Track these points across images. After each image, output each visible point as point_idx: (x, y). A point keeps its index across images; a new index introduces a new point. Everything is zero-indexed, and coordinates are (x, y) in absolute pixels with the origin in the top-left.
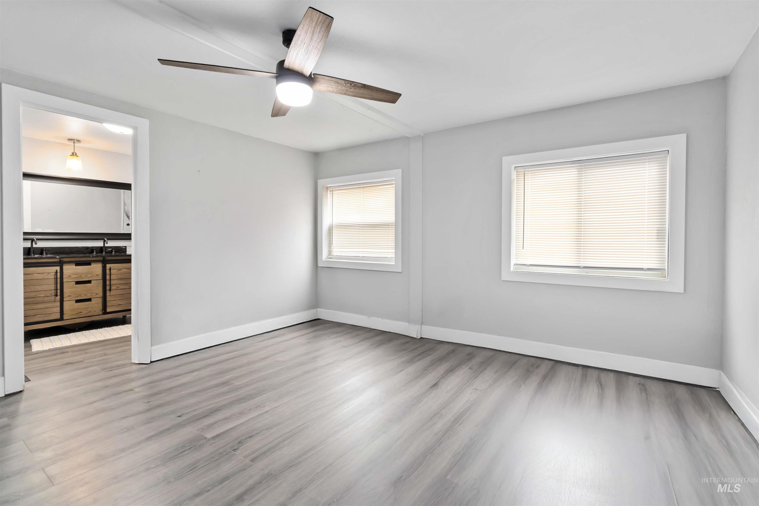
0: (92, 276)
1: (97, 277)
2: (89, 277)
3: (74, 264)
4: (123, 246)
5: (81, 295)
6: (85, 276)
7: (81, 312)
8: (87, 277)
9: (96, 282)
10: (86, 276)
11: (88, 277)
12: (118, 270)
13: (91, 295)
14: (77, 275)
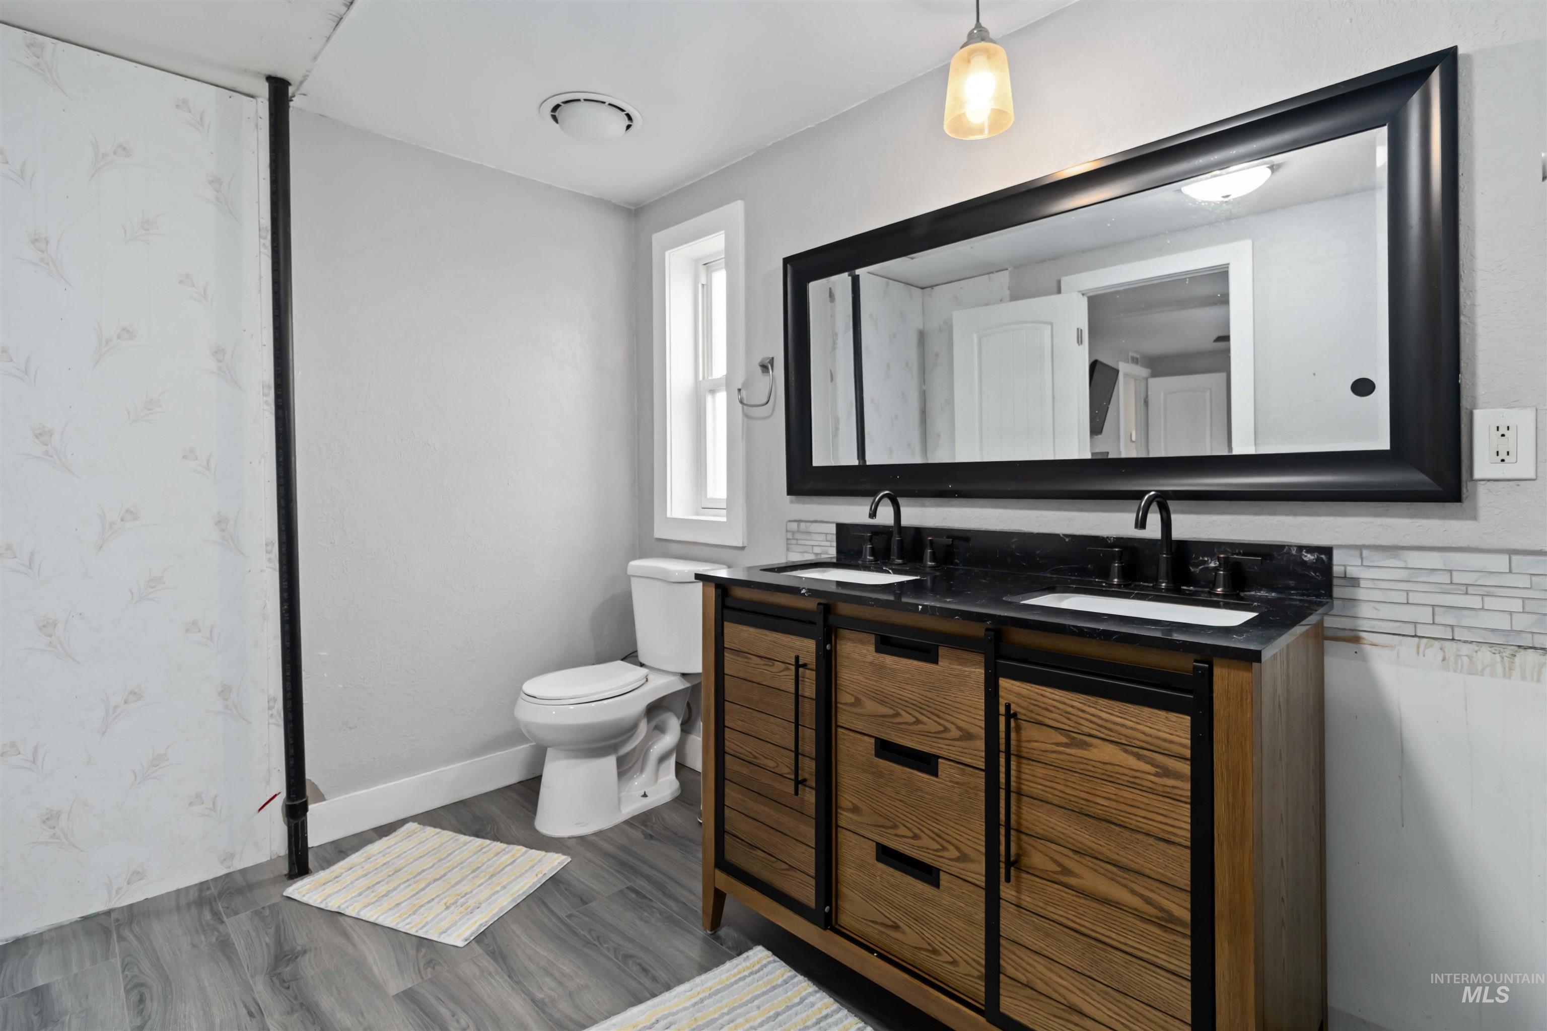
0: (939, 732)
1: (963, 744)
2: (926, 734)
3: (872, 638)
4: (1301, 548)
5: (895, 827)
6: (914, 723)
7: (896, 927)
8: (920, 727)
9: (959, 777)
10: (918, 722)
11: (921, 733)
12: (1064, 740)
13: (937, 846)
14: (882, 703)
